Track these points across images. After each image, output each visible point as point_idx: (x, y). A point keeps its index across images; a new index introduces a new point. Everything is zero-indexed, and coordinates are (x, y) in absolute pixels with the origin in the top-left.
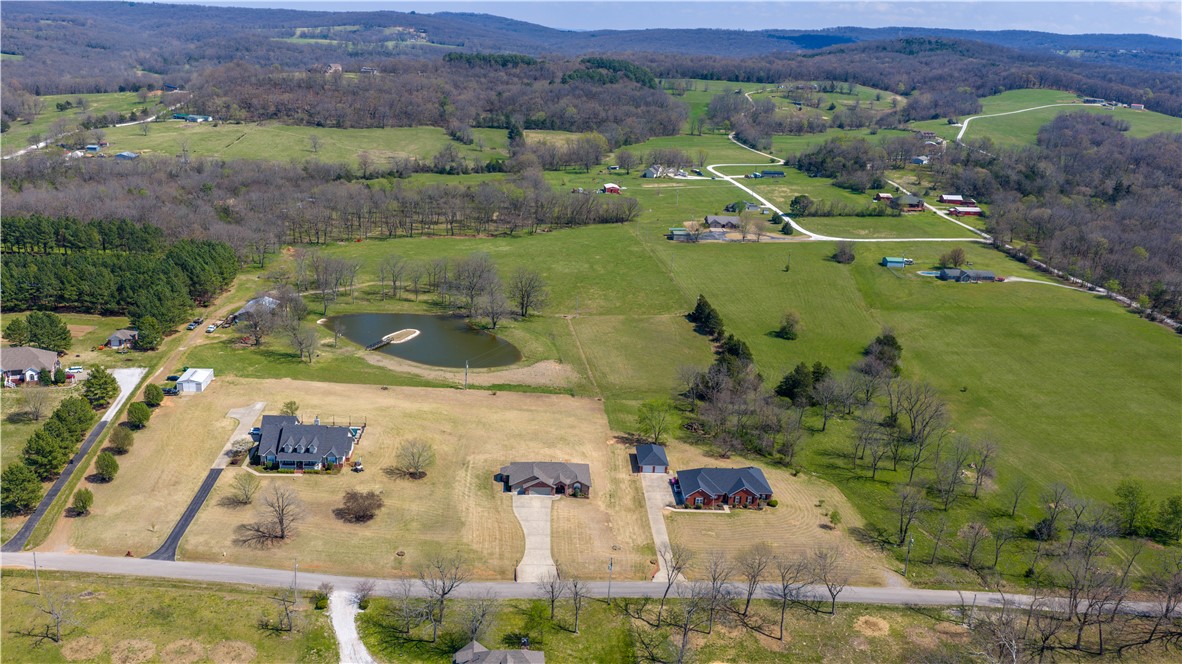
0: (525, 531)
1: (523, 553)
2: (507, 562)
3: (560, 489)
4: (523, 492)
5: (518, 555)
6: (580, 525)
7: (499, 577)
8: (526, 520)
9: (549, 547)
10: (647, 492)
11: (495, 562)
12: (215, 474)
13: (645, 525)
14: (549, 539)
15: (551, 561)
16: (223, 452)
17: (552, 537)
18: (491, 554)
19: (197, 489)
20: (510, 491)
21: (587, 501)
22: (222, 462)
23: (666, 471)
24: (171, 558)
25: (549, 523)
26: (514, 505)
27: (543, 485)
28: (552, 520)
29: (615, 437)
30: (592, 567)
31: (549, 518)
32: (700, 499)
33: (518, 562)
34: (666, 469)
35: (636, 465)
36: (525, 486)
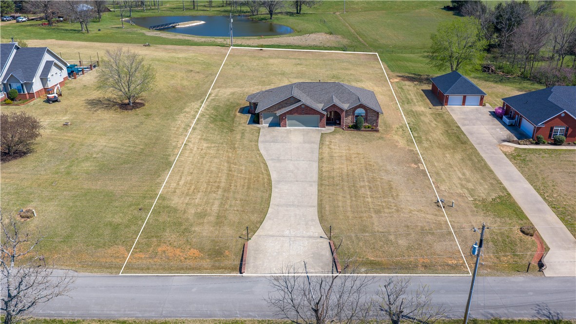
0: (274, 176)
1: (263, 213)
2: (228, 231)
3: (334, 118)
4: (277, 123)
6: (368, 167)
7: (207, 263)
8: (279, 160)
9: (315, 203)
10: (464, 125)
11: (205, 231)
13: (480, 166)
14: (314, 189)
15: (317, 230)
17: (320, 185)
18: (202, 215)
20: (258, 123)
21: (375, 134)
23: (481, 103)
25: (315, 165)
26: (261, 139)
27: (306, 110)
28: (321, 160)
29: (399, 76)
30: (402, 242)
31: (316, 156)
32: (559, 129)
33: (250, 230)
34: (482, 99)
35: (437, 97)
36: (279, 113)
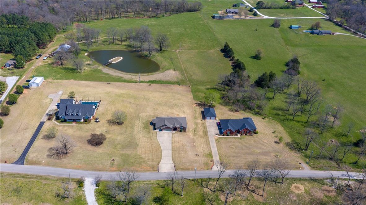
0: (162, 148)
1: (161, 158)
2: (155, 163)
3: (175, 129)
4: (161, 130)
5: (159, 160)
6: (183, 145)
7: (152, 169)
8: (162, 143)
9: (171, 156)
10: (208, 128)
11: (150, 163)
12: (42, 124)
13: (208, 144)
14: (171, 152)
15: (172, 162)
16: (45, 114)
17: (172, 151)
18: (149, 159)
19: (34, 131)
20: (156, 130)
21: (186, 133)
22: (44, 118)
23: (215, 119)
24: (23, 164)
25: (171, 144)
26: (157, 136)
27: (168, 128)
28: (172, 142)
29: (196, 103)
30: (188, 164)
31: (171, 142)
32: (229, 132)
33: (159, 163)
34: (215, 118)
35: (204, 116)
36: (162, 128)
